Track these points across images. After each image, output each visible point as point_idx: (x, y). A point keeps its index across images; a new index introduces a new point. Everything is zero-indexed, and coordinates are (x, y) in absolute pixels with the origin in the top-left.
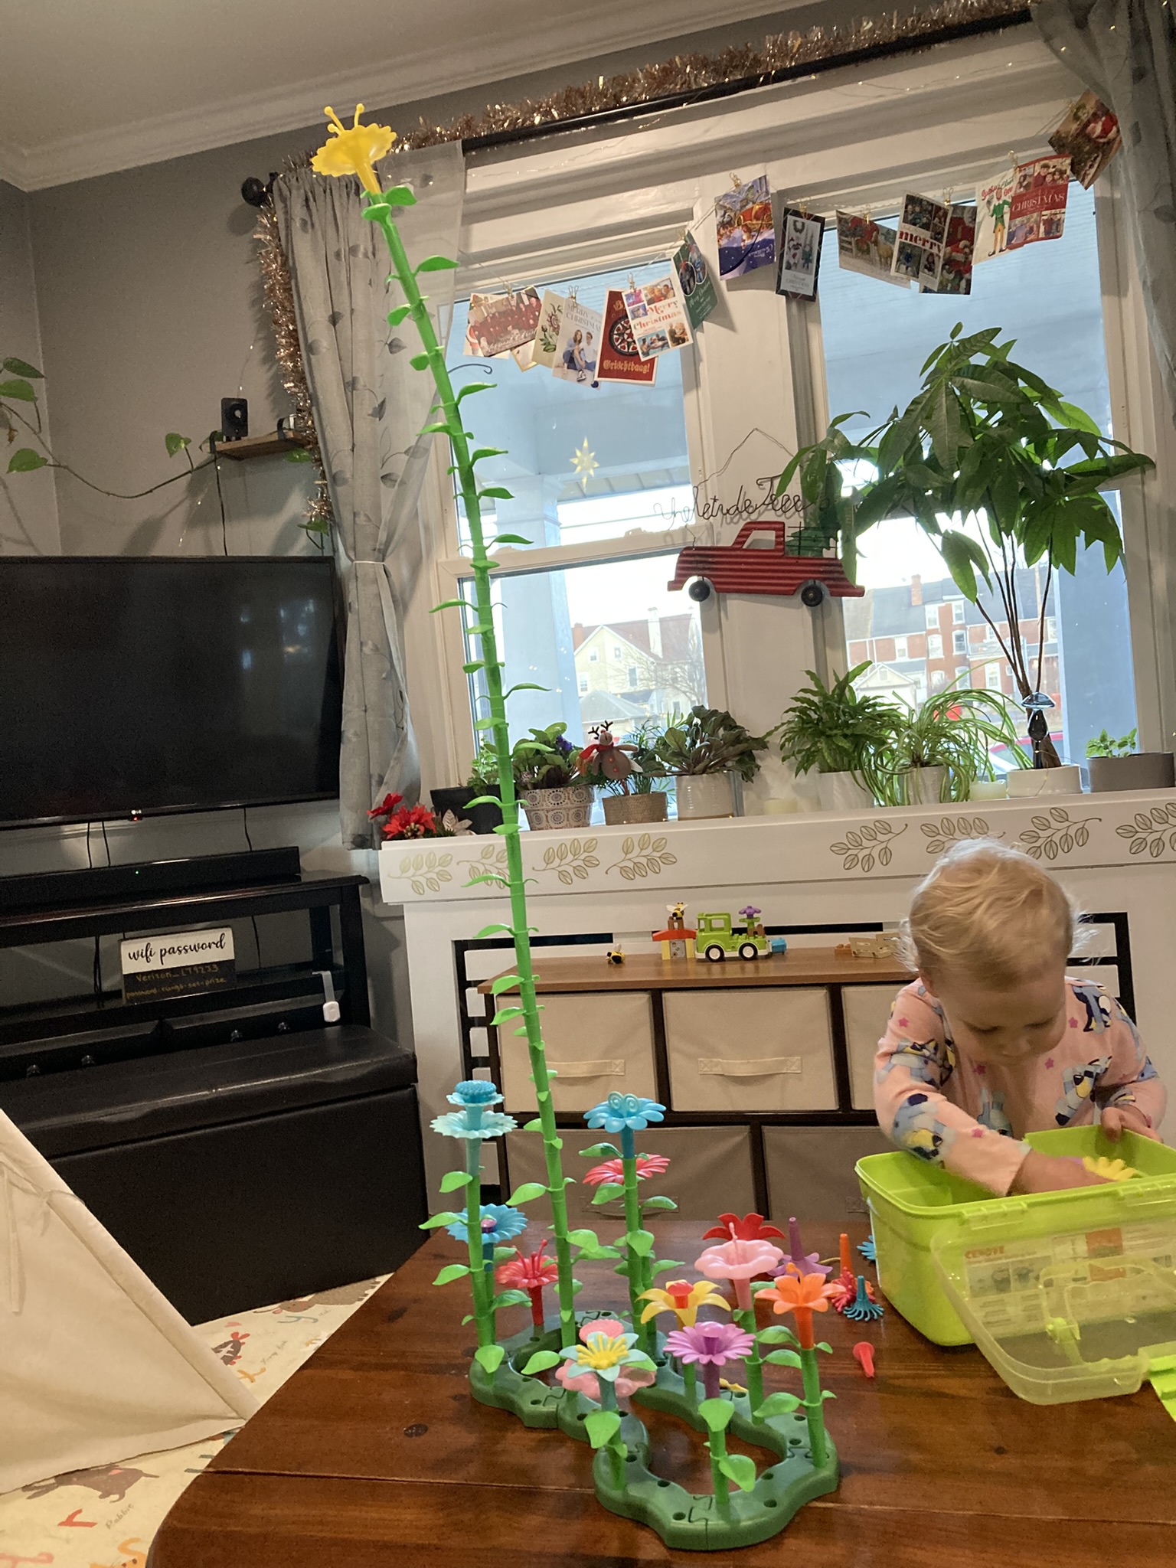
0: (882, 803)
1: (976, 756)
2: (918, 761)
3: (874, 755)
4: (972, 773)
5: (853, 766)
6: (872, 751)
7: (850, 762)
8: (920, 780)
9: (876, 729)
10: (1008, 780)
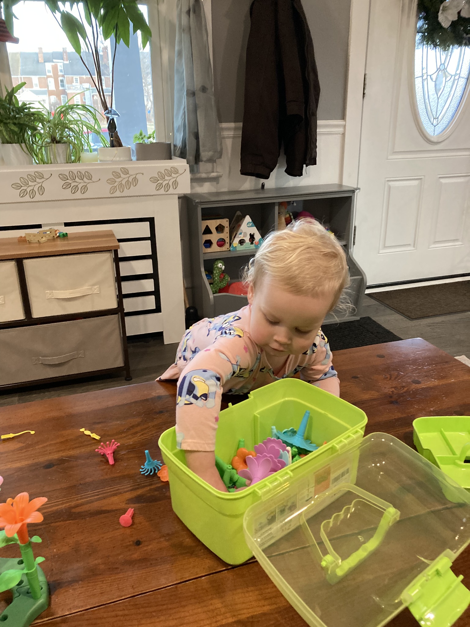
0: (37, 162)
1: (83, 139)
2: (54, 140)
3: (31, 136)
4: (81, 148)
5: (20, 141)
6: (30, 133)
7: (18, 138)
8: (56, 150)
9: (32, 121)
10: (99, 152)
